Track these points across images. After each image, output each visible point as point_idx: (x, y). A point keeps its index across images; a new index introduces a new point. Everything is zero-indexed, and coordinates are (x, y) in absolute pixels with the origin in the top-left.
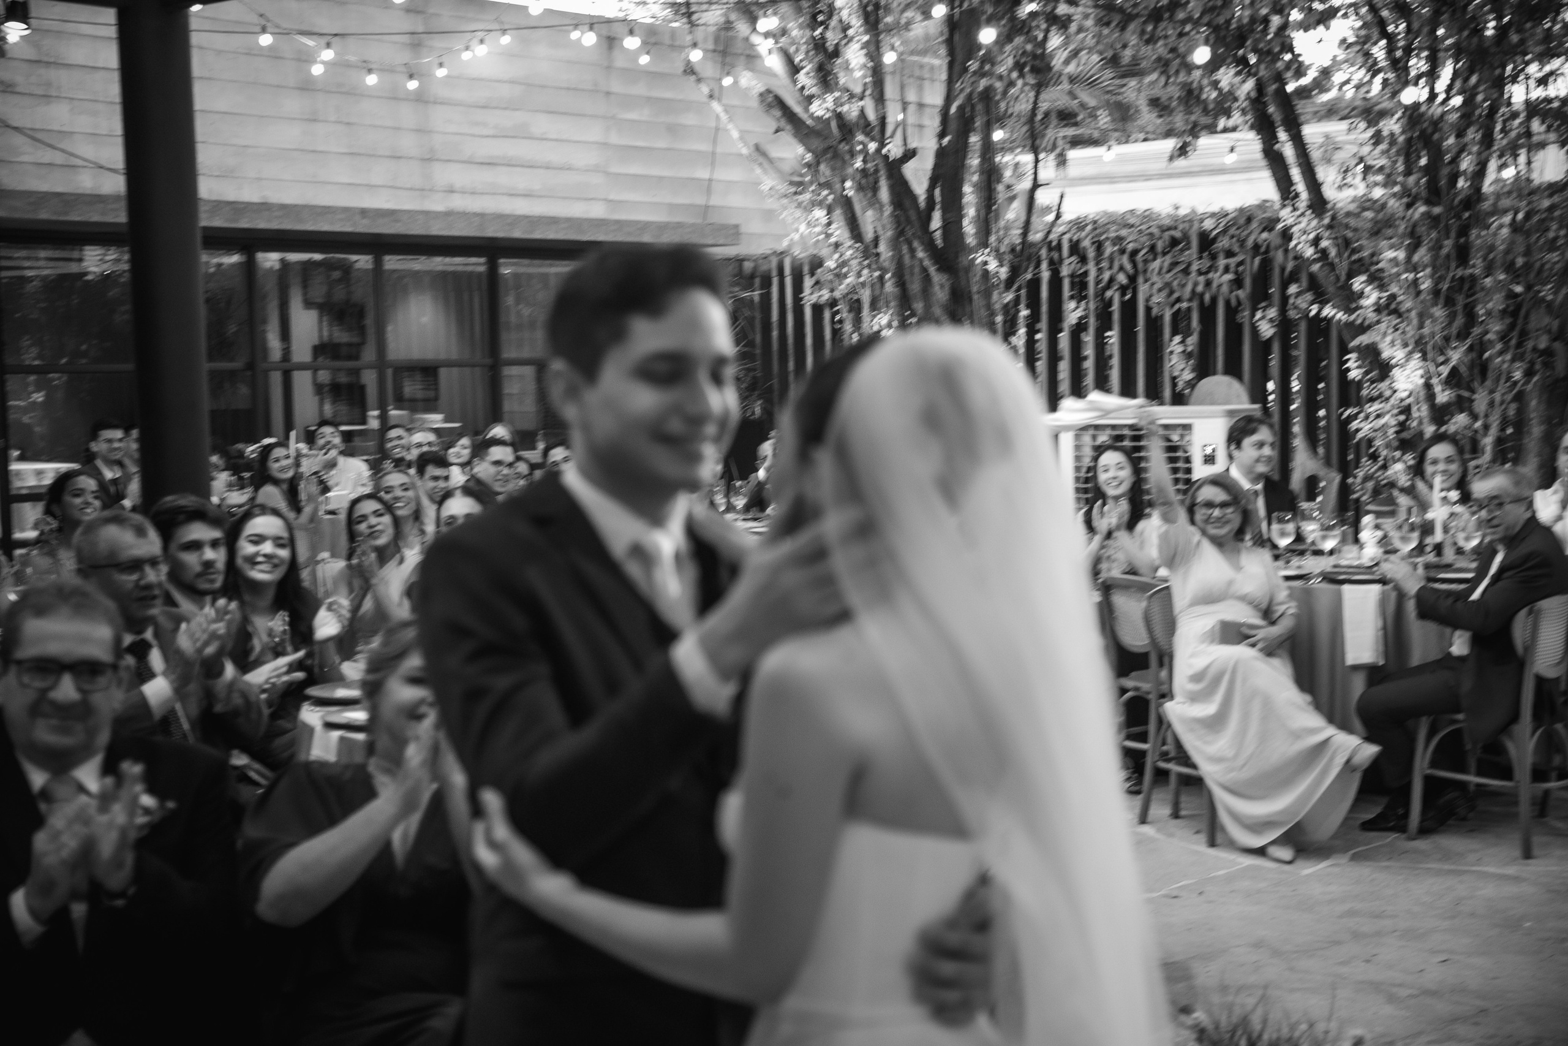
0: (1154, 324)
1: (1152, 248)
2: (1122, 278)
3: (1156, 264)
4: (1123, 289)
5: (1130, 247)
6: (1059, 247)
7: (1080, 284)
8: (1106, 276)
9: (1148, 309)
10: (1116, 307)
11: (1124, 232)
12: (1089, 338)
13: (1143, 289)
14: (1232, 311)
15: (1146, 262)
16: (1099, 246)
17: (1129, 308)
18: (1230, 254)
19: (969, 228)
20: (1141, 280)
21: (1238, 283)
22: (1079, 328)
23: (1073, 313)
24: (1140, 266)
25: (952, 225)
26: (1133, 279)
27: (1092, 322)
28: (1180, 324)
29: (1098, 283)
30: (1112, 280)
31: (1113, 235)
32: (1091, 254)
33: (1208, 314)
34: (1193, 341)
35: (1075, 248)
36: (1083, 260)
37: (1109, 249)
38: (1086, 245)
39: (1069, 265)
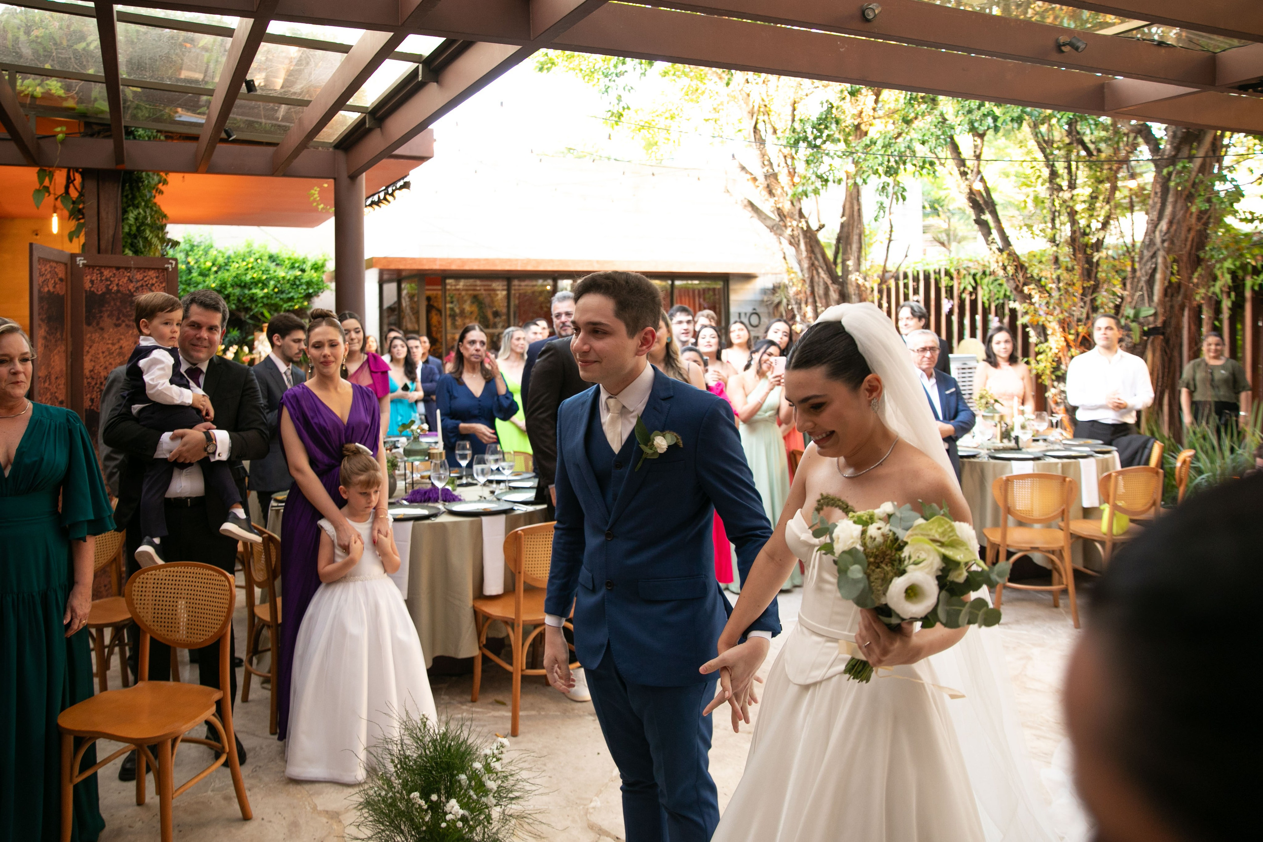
1: (984, 273)
2: (970, 289)
3: (986, 280)
4: (971, 294)
5: (973, 271)
6: (939, 272)
7: (950, 290)
8: (962, 287)
9: (983, 303)
10: (967, 303)
11: (971, 265)
12: (955, 318)
13: (980, 292)
15: (981, 279)
16: (958, 272)
17: (974, 303)
20: (979, 288)
22: (951, 312)
23: (946, 306)
24: (979, 281)
26: (975, 288)
27: (956, 310)
29: (959, 288)
30: (965, 289)
31: (964, 266)
32: (955, 275)
35: (947, 273)
36: (952, 278)
37: (963, 272)
38: (952, 271)
39: (944, 281)
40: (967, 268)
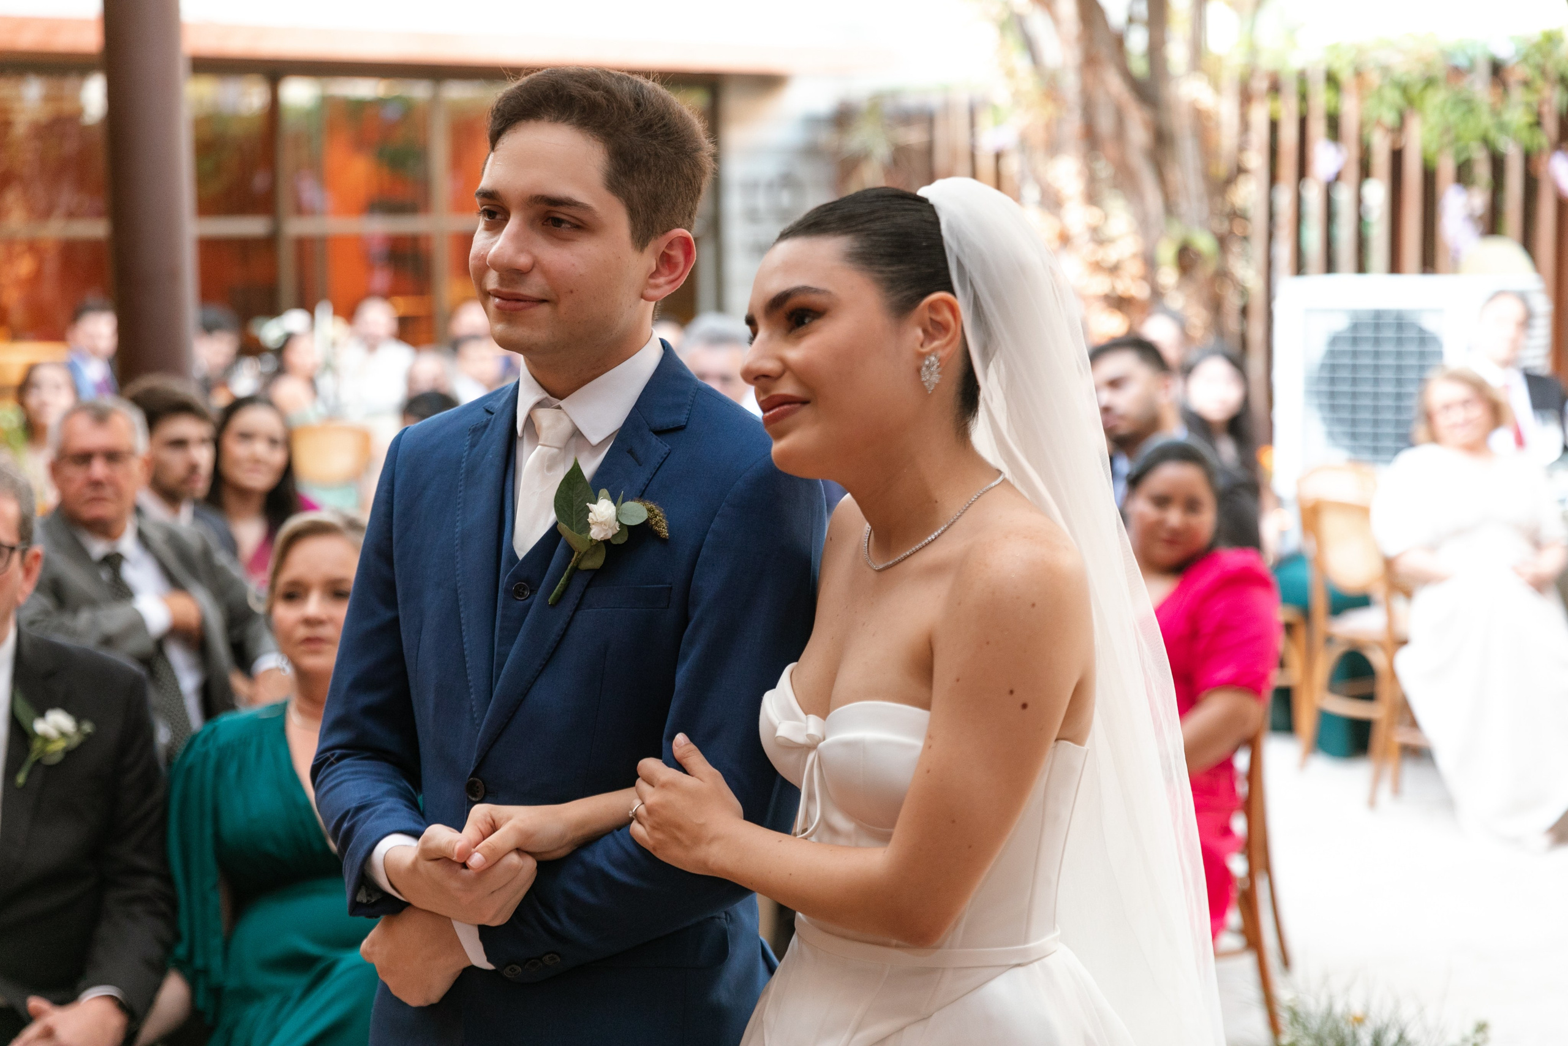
0: (1429, 178)
1: (1432, 76)
2: (1389, 119)
4: (1391, 131)
5: (1400, 74)
6: (1308, 74)
7: (1335, 119)
8: (1366, 112)
9: (1424, 155)
10: (1381, 152)
11: (1393, 58)
12: (1344, 196)
13: (1417, 128)
14: (1529, 160)
15: (1421, 93)
16: (1359, 74)
17: (1397, 157)
18: (1526, 84)
19: (1177, 53)
20: (1412, 116)
21: (1538, 123)
24: (1413, 100)
25: (1155, 50)
26: (1402, 118)
27: (1352, 173)
28: (1464, 175)
29: (1358, 116)
30: (1374, 117)
31: (1375, 60)
32: (1349, 82)
33: (1498, 164)
34: (1478, 199)
35: (1332, 80)
36: (1340, 91)
37: (1374, 78)
38: (1345, 75)
39: (1320, 100)
40: (1385, 70)
